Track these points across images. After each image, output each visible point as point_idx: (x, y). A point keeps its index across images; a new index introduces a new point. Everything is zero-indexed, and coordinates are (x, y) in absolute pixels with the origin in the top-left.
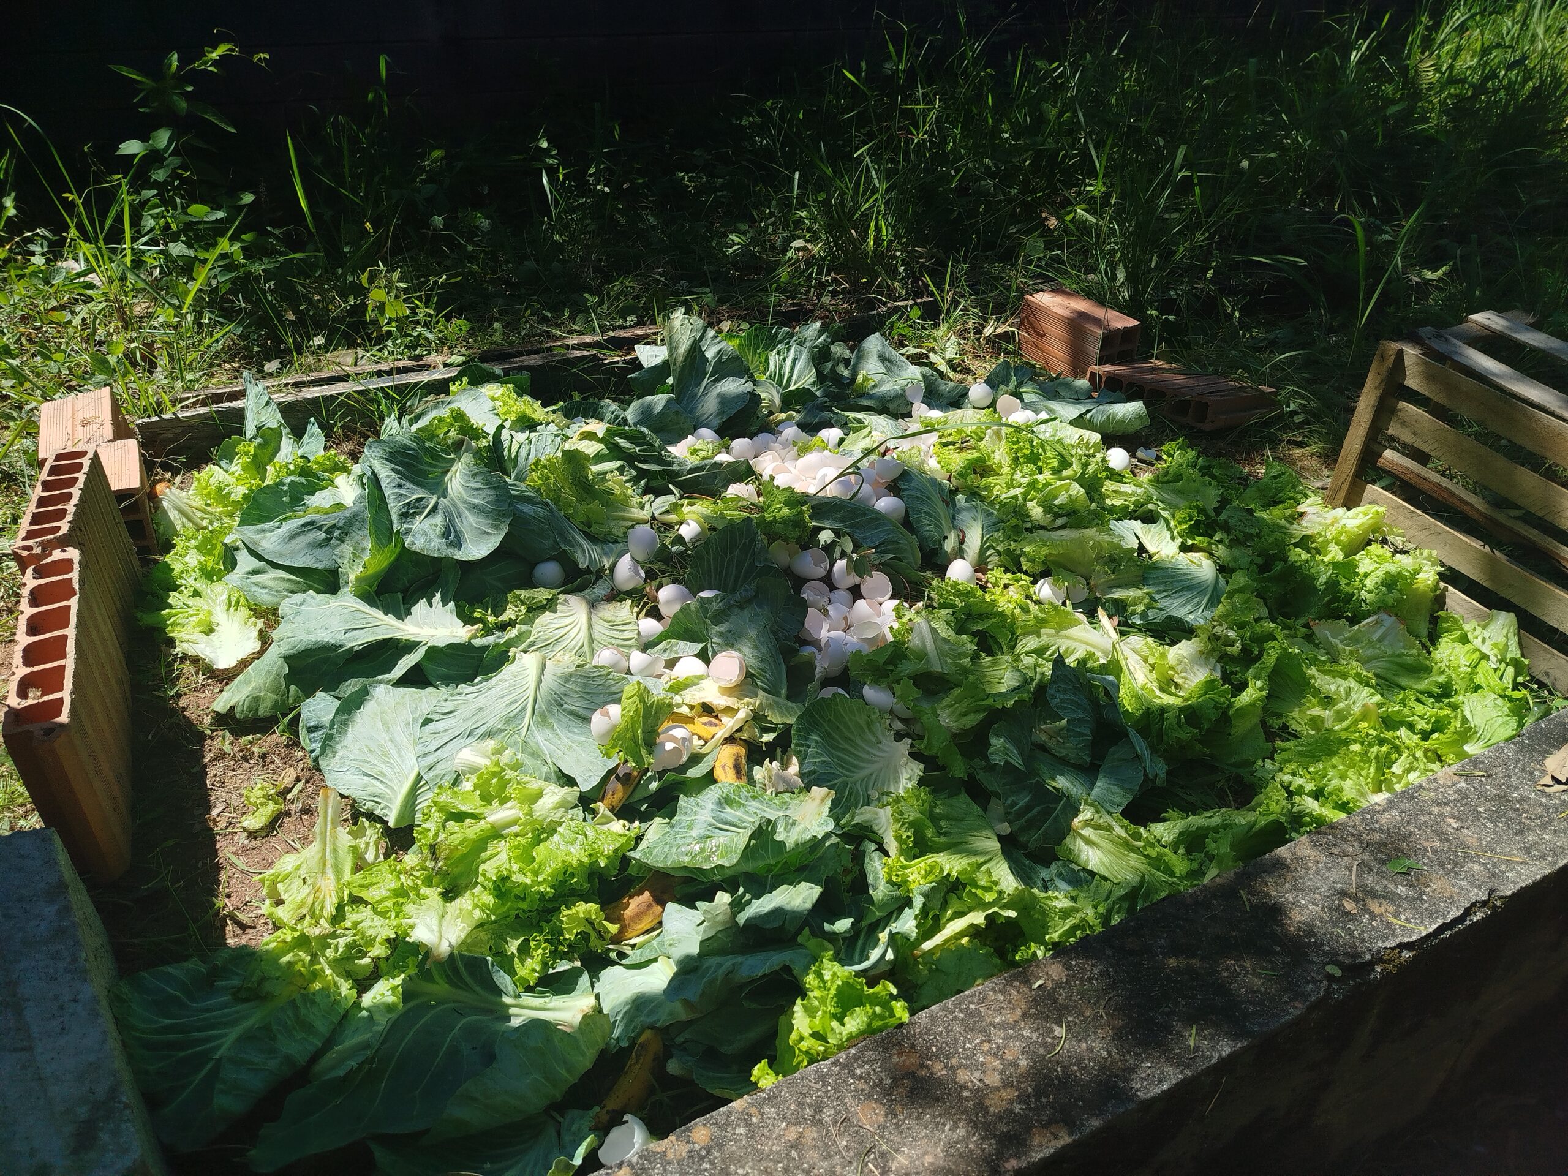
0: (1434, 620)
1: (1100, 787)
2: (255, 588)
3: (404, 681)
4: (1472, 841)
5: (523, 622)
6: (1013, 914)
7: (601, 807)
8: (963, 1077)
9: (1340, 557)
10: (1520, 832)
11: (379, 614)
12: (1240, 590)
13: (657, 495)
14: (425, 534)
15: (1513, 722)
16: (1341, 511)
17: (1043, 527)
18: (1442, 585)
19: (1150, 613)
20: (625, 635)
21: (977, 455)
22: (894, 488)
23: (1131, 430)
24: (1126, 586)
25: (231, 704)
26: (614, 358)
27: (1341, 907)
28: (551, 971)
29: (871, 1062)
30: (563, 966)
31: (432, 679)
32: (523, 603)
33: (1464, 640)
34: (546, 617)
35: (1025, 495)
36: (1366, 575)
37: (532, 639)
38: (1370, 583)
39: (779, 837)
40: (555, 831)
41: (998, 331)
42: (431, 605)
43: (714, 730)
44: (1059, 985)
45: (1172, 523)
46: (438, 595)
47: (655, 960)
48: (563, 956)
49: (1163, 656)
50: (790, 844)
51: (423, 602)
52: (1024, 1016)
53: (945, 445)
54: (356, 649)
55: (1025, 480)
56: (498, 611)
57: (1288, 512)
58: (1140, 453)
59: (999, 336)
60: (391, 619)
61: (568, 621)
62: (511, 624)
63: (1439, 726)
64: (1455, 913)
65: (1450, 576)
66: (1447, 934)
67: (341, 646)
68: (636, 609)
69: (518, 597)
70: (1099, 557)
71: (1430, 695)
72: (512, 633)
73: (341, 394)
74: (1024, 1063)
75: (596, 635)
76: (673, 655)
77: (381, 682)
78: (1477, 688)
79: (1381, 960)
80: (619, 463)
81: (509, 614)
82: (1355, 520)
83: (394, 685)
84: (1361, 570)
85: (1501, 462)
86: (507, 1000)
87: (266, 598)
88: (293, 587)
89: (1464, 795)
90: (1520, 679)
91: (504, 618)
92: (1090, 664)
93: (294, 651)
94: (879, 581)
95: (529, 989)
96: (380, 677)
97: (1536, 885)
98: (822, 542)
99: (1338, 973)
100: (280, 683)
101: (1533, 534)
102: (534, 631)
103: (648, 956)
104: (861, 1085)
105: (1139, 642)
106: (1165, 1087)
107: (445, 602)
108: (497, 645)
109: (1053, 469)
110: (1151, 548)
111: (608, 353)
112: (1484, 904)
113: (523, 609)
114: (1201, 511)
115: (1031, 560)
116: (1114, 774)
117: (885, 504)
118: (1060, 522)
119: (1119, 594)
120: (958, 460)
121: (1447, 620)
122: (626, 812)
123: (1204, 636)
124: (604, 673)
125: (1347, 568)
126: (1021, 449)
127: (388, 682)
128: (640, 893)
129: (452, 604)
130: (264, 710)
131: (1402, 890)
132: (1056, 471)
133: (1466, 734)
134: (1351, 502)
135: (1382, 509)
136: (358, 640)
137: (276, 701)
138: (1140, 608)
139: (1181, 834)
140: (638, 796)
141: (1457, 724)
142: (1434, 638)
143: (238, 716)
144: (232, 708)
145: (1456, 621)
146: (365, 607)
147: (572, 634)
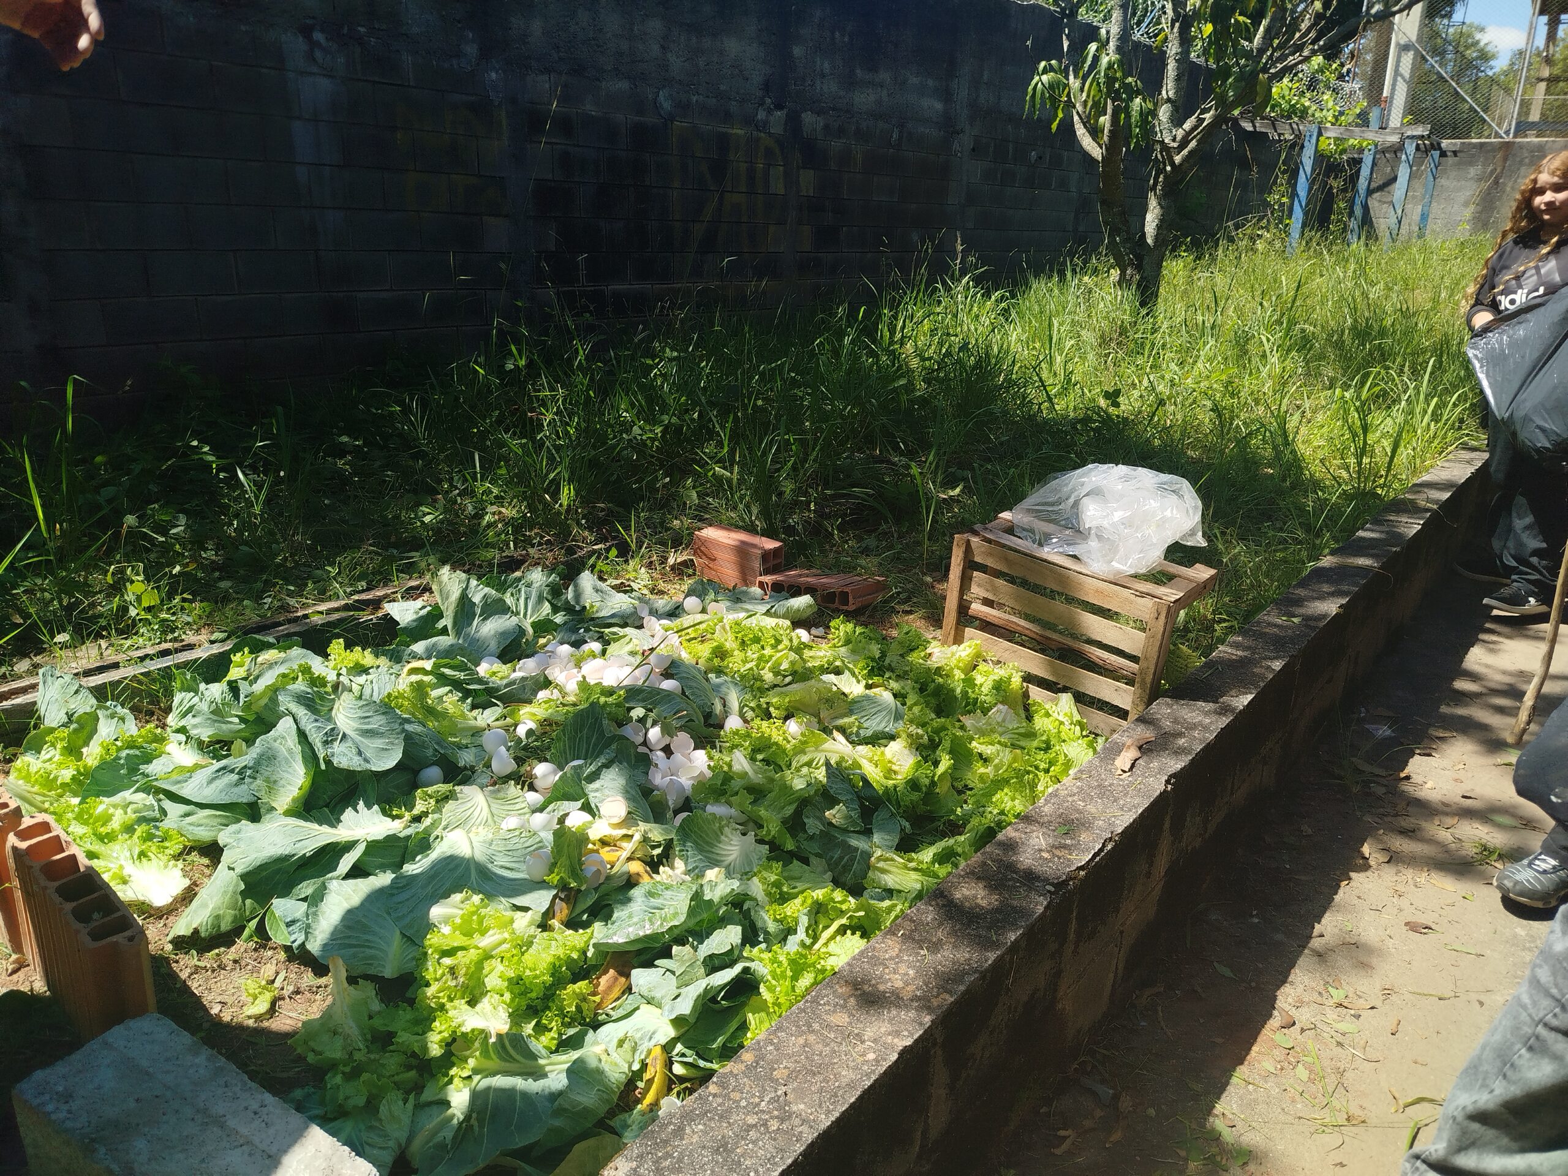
0: (1026, 708)
1: (877, 838)
2: (191, 828)
3: (349, 876)
4: (1093, 810)
5: (434, 812)
6: (862, 913)
7: (555, 923)
8: (881, 988)
9: (963, 676)
10: (1115, 801)
11: (316, 826)
12: (915, 704)
13: (484, 709)
14: (345, 755)
15: (1091, 752)
16: (955, 647)
17: (775, 686)
18: (1025, 684)
19: (861, 732)
20: (518, 807)
21: (715, 644)
22: (667, 675)
23: (805, 616)
24: (843, 716)
25: (194, 926)
26: (366, 617)
27: (1041, 858)
28: (564, 1037)
29: (827, 996)
30: (571, 1032)
31: (371, 870)
32: (431, 797)
33: (1048, 715)
34: (450, 806)
35: (757, 666)
36: (981, 685)
37: (444, 823)
38: (985, 690)
39: (706, 898)
40: (532, 943)
41: (679, 560)
42: (357, 812)
43: (619, 853)
44: (912, 931)
45: (857, 671)
46: (361, 803)
47: (637, 1008)
48: (569, 1025)
49: (883, 753)
50: (716, 899)
51: (349, 812)
52: (900, 950)
53: (689, 640)
54: (308, 855)
55: (755, 656)
56: (410, 807)
57: (922, 654)
58: (814, 631)
59: (680, 564)
60: (325, 829)
61: (469, 805)
62: (425, 814)
63: (1051, 763)
64: (1098, 847)
65: (1028, 678)
66: (1098, 859)
67: (294, 855)
68: (519, 787)
69: (426, 793)
70: (820, 700)
71: (1040, 749)
72: (427, 822)
73: (125, 678)
74: (911, 972)
75: (495, 811)
76: (562, 813)
77: (331, 879)
78: (1064, 741)
79: (1071, 879)
80: (448, 688)
81: (419, 808)
82: (964, 651)
83: (343, 879)
84: (978, 682)
85: (1041, 599)
86: (541, 1062)
87: (204, 834)
88: (224, 821)
89: (1081, 789)
90: (1084, 733)
91: (416, 811)
92: (844, 764)
93: (250, 868)
94: (683, 738)
95: (556, 1051)
96: (330, 875)
97: (1131, 824)
98: (635, 718)
99: (1053, 889)
100: (237, 899)
101: (1069, 642)
102: (444, 816)
103: (630, 1008)
104: (827, 1008)
105: (862, 749)
106: (990, 962)
107: (369, 806)
108: (418, 833)
109: (772, 645)
110: (846, 690)
111: (361, 613)
112: (1110, 839)
113: (432, 802)
114: (873, 659)
115: (777, 708)
116: (881, 829)
117: (668, 685)
118: (788, 679)
119: (841, 722)
120: (705, 651)
121: (1034, 704)
122: (573, 924)
123: (904, 736)
124: (517, 833)
125: (969, 682)
126: (746, 635)
127: (337, 878)
128: (606, 972)
129: (376, 807)
130: (225, 926)
131: (1068, 842)
132: (774, 647)
133: (1068, 764)
134: (958, 640)
135: (979, 642)
136: (308, 848)
137: (235, 916)
138: (855, 729)
139: (934, 855)
140: (578, 911)
141: (1061, 758)
142: (1029, 718)
143: (203, 935)
144: (196, 931)
145: (1040, 705)
146: (302, 823)
147: (476, 814)
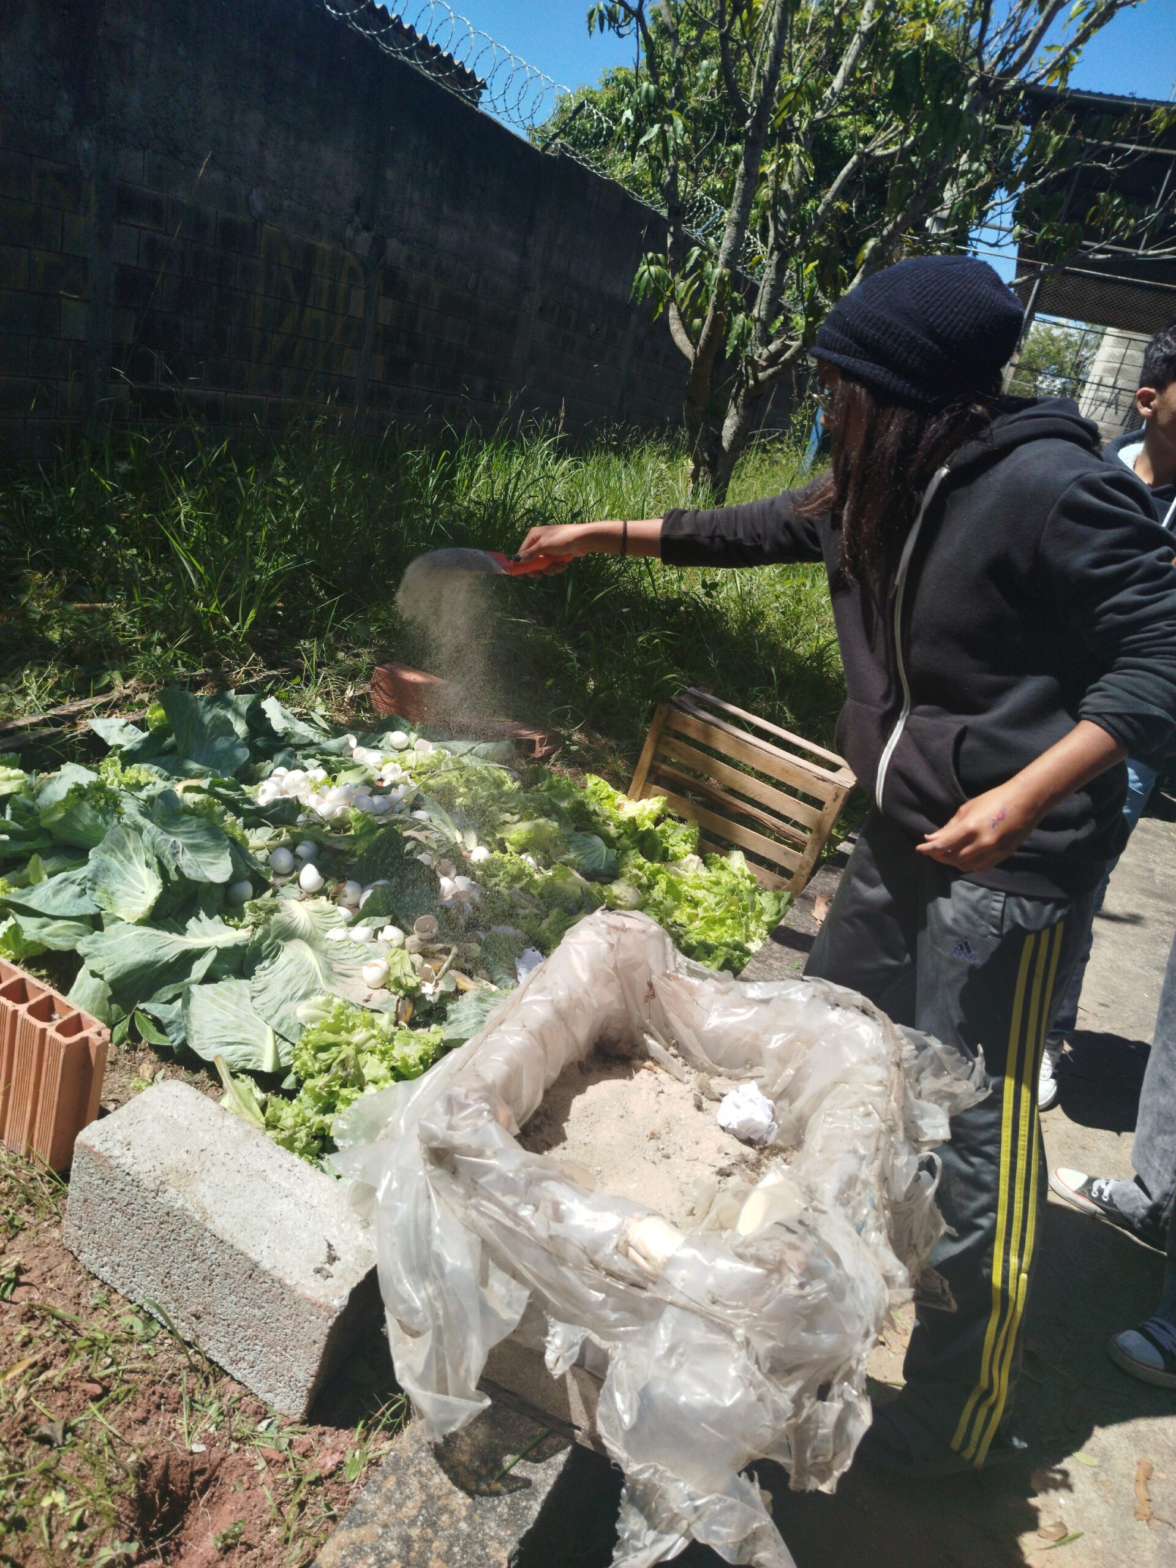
3: (203, 981)
7: (403, 1023)
11: (166, 934)
12: (628, 849)
14: (190, 867)
16: (644, 801)
17: (506, 823)
18: (701, 839)
31: (221, 976)
33: (723, 868)
36: (669, 837)
38: (673, 841)
41: (357, 693)
42: (200, 921)
46: (203, 913)
51: (193, 921)
56: (242, 918)
57: (615, 804)
59: (359, 697)
60: (174, 937)
62: (256, 925)
68: (331, 902)
69: (254, 906)
70: (547, 838)
72: (259, 932)
76: (376, 927)
77: (191, 982)
81: (250, 919)
83: (201, 984)
84: (667, 833)
87: (62, 944)
88: (79, 932)
94: (446, 865)
96: (188, 980)
107: (211, 917)
108: (253, 942)
117: (420, 815)
118: (517, 817)
121: (710, 858)
122: (413, 1024)
127: (195, 982)
134: (645, 794)
135: (663, 798)
145: (716, 858)
146: (155, 932)
